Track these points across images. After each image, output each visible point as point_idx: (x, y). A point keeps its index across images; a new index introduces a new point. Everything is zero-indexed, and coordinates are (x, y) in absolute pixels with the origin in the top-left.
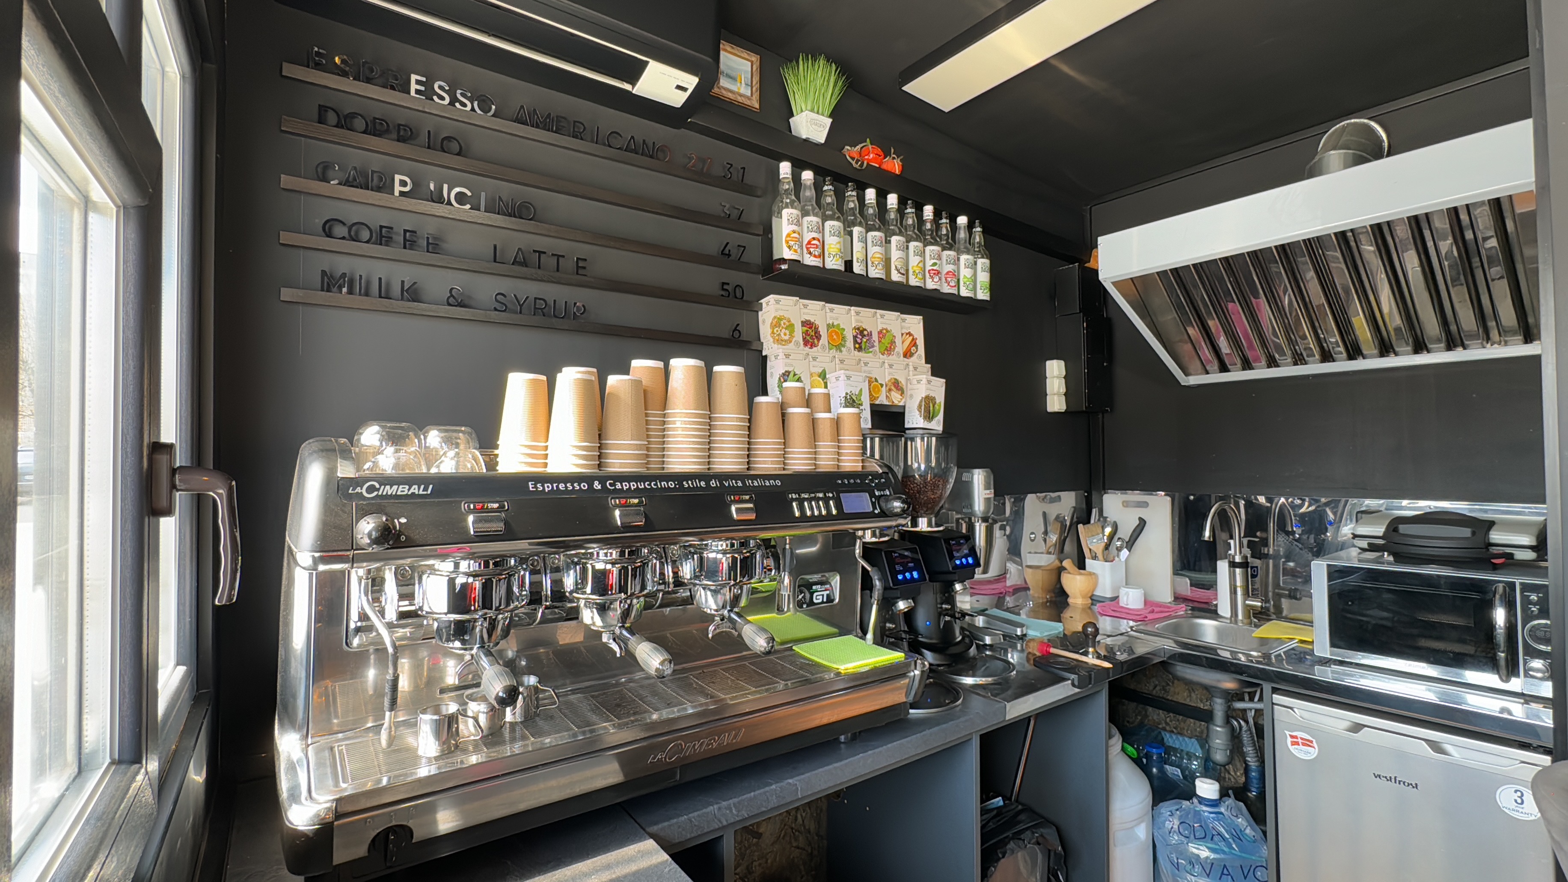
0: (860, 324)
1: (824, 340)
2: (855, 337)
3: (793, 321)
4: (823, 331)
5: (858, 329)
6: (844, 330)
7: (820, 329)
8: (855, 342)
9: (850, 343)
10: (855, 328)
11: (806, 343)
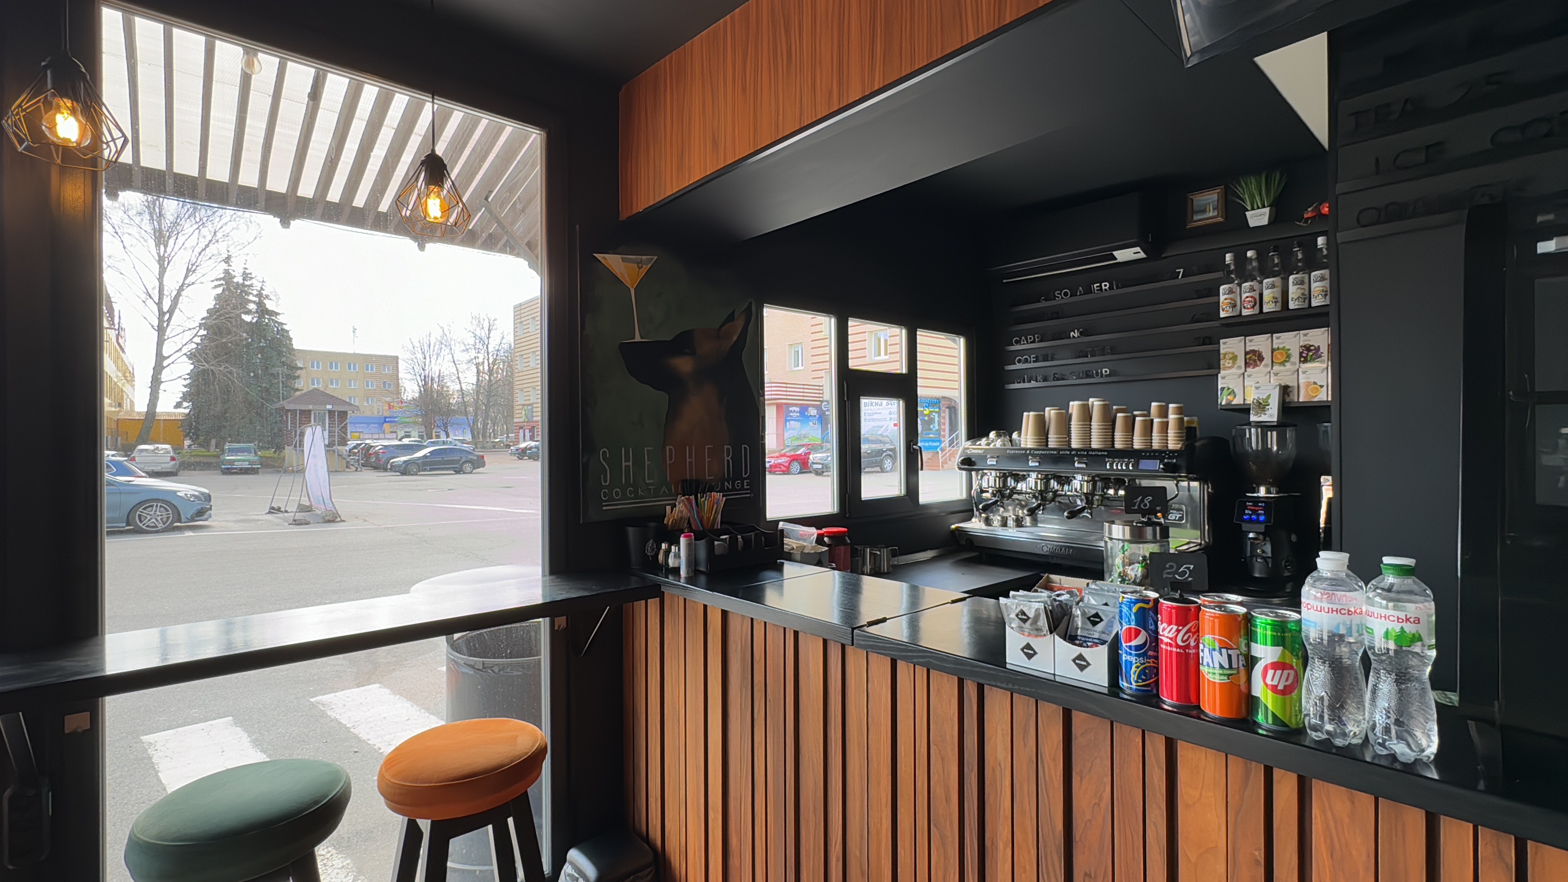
0: (1306, 343)
1: (1267, 359)
2: (1301, 353)
3: (1236, 354)
4: (1267, 355)
5: (1305, 346)
6: (1289, 350)
7: (1263, 354)
8: (1301, 356)
9: (1295, 357)
10: (1301, 347)
11: (1247, 364)
